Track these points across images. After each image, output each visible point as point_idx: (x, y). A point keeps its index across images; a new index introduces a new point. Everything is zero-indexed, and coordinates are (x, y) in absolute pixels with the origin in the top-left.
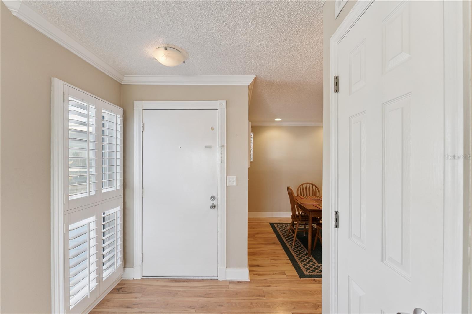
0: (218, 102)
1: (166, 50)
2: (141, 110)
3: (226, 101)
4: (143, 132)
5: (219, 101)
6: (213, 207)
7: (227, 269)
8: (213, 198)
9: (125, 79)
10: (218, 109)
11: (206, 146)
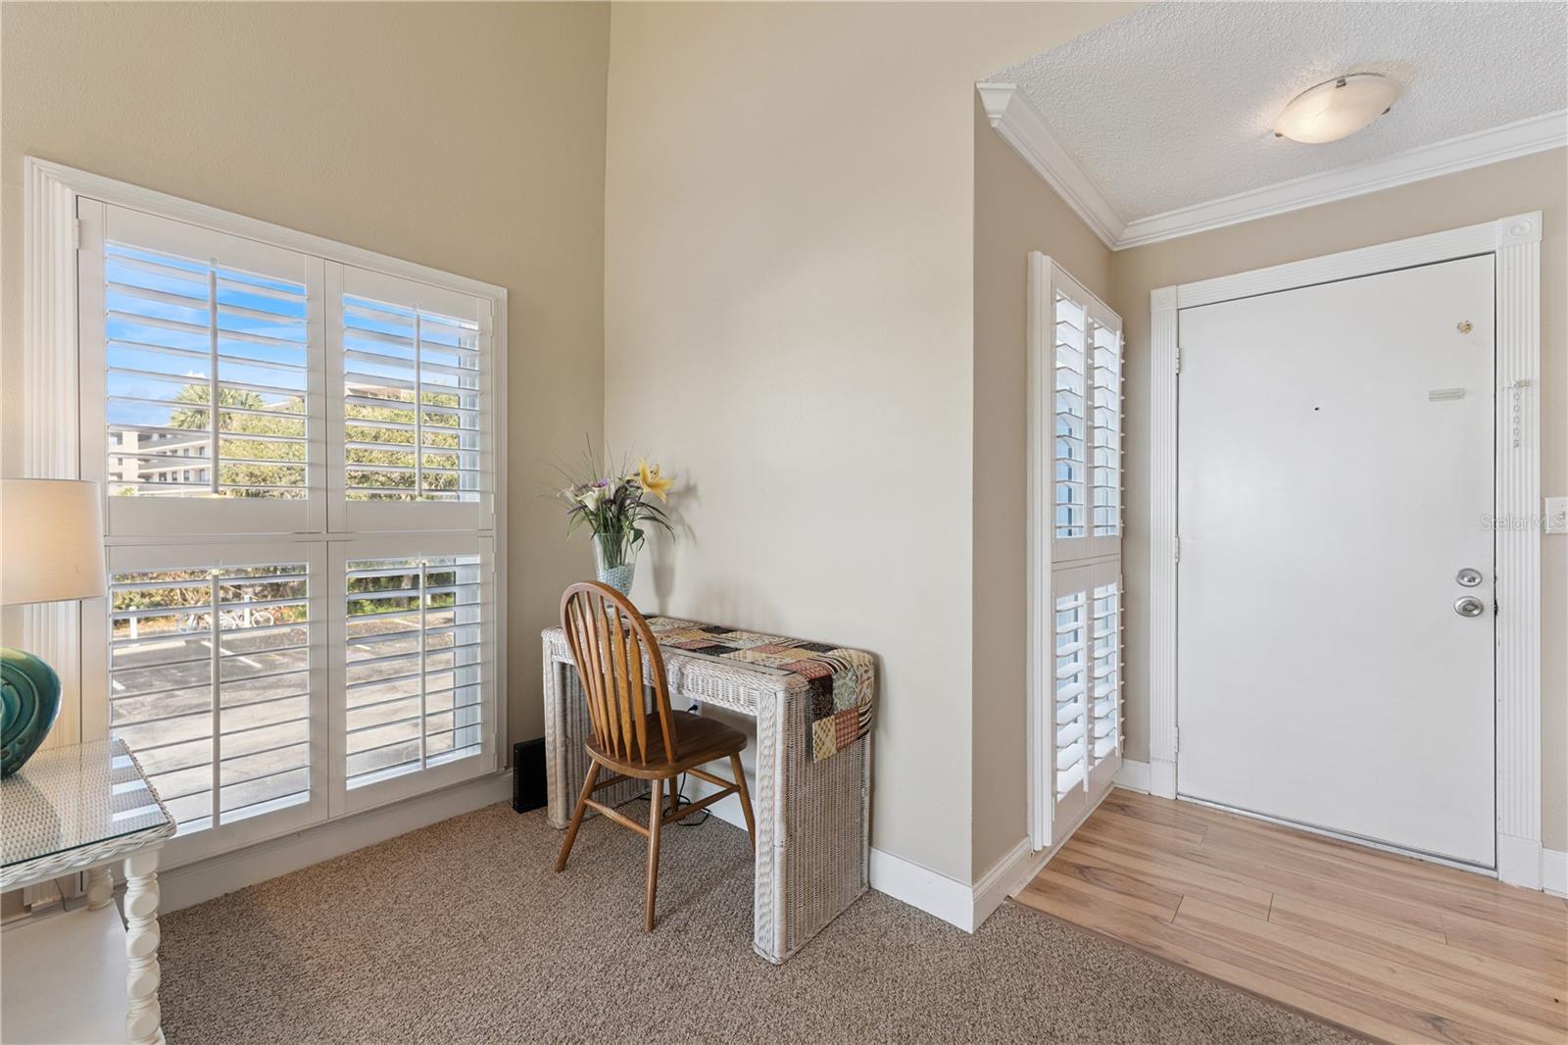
0: (1499, 224)
1: (1344, 87)
2: (1175, 312)
3: (1541, 212)
4: (1177, 374)
5: (1501, 220)
6: (1470, 609)
7: (1544, 850)
8: (1468, 576)
9: (1128, 233)
10: (1494, 252)
11: (1432, 393)
